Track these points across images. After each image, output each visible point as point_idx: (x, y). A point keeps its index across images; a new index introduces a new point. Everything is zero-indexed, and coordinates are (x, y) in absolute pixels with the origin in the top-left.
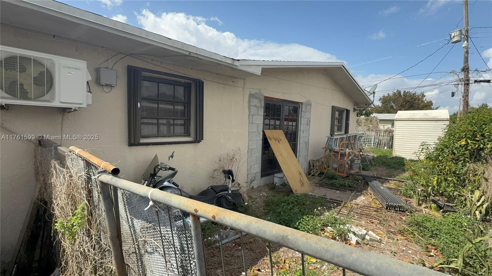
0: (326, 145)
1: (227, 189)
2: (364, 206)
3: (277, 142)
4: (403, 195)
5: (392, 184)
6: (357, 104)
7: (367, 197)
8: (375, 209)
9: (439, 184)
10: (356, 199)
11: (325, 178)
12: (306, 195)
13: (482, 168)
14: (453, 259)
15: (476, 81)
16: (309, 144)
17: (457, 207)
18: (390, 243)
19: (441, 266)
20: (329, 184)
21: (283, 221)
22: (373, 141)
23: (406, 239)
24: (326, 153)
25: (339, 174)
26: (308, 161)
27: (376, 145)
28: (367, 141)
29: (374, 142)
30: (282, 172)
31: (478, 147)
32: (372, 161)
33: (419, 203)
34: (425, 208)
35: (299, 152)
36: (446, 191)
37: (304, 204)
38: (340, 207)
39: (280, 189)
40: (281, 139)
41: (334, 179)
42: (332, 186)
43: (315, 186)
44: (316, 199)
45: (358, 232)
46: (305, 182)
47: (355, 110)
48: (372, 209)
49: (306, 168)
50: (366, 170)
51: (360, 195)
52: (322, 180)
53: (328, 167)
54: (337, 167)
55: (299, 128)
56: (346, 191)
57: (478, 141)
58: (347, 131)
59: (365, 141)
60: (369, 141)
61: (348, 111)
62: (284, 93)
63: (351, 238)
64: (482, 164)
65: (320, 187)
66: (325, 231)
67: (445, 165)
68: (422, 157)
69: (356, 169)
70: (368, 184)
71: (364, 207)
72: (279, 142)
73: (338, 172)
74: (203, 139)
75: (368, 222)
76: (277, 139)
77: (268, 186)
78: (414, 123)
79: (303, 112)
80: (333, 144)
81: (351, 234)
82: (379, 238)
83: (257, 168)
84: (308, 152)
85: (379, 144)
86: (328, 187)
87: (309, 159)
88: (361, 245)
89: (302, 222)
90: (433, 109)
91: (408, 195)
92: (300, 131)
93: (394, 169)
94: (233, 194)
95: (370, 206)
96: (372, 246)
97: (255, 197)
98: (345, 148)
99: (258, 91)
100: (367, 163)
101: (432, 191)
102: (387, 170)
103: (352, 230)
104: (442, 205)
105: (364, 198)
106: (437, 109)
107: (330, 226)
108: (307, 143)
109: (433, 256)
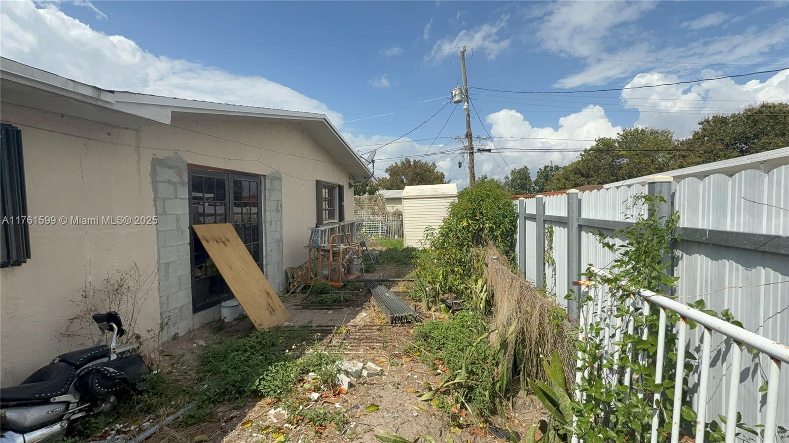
0: (310, 241)
1: (104, 352)
2: (364, 326)
3: (222, 245)
4: (413, 299)
5: (400, 287)
6: (353, 177)
7: (369, 312)
8: (378, 327)
9: (445, 278)
10: (355, 318)
11: (311, 294)
12: (277, 328)
13: (483, 252)
14: (458, 371)
15: (479, 150)
16: (284, 242)
17: (465, 303)
18: (393, 371)
19: (446, 384)
20: (317, 303)
21: (232, 385)
22: (380, 228)
23: (412, 360)
24: (312, 254)
25: (333, 283)
26: (284, 271)
27: (385, 234)
28: (374, 229)
29: (382, 230)
30: (235, 297)
31: (479, 227)
32: (379, 258)
33: (428, 307)
34: (435, 311)
35: (266, 259)
36: (454, 286)
37: (273, 345)
38: (330, 336)
39: (233, 327)
40: (229, 239)
41: (324, 293)
42: (322, 305)
43: (296, 309)
44: (294, 332)
45: (352, 368)
46: (277, 307)
47: (350, 186)
48: (375, 328)
49: (281, 282)
50: (371, 272)
51: (360, 311)
52: (308, 297)
53: (316, 275)
54: (328, 274)
55: (263, 218)
56: (342, 309)
57: (478, 220)
58: (341, 219)
59: (371, 229)
60: (376, 229)
61: (341, 188)
62: (229, 159)
63: (342, 382)
64: (483, 246)
65: (303, 310)
66: (304, 381)
67: (451, 253)
68: (427, 246)
69: (357, 273)
70: (370, 293)
71: (364, 328)
72: (226, 245)
73: (331, 281)
74: (29, 256)
75: (368, 348)
76: (221, 239)
77: (210, 326)
78: (424, 202)
79: (268, 190)
80: (320, 239)
81: (341, 375)
82: (379, 369)
83: (184, 296)
84: (282, 256)
85: (388, 232)
86: (315, 307)
87: (285, 268)
88: (355, 387)
89: (265, 377)
90: (445, 183)
91: (418, 299)
92: (265, 222)
93: (404, 266)
94: (123, 360)
95: (372, 324)
96: (371, 384)
97: (181, 353)
98: (338, 242)
99: (172, 154)
100: (372, 261)
101: (441, 288)
102: (397, 267)
103: (343, 368)
104: (450, 304)
105: (365, 315)
106: (448, 182)
107: (314, 371)
108: (280, 242)
109: (440, 373)
